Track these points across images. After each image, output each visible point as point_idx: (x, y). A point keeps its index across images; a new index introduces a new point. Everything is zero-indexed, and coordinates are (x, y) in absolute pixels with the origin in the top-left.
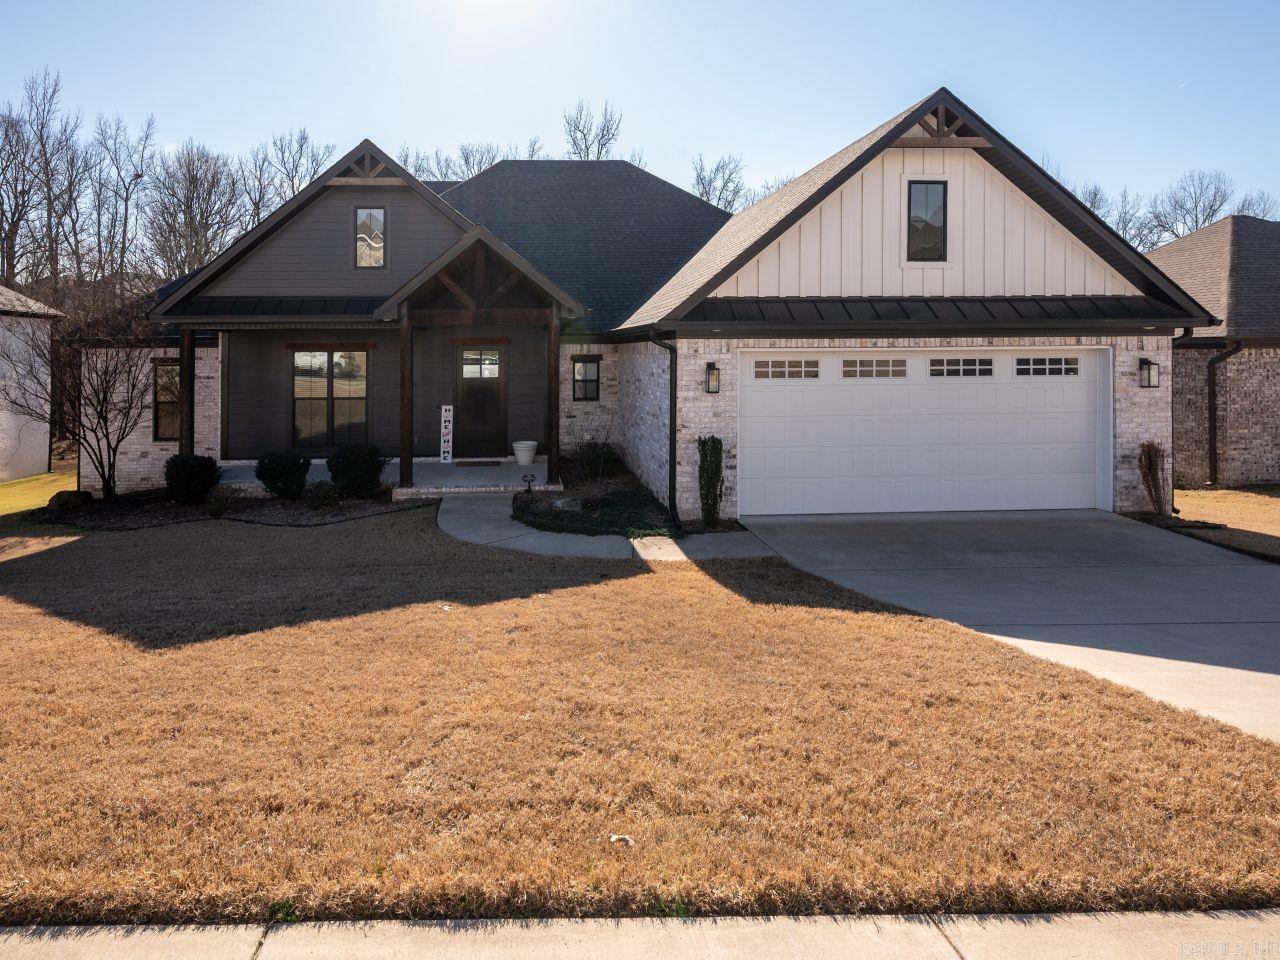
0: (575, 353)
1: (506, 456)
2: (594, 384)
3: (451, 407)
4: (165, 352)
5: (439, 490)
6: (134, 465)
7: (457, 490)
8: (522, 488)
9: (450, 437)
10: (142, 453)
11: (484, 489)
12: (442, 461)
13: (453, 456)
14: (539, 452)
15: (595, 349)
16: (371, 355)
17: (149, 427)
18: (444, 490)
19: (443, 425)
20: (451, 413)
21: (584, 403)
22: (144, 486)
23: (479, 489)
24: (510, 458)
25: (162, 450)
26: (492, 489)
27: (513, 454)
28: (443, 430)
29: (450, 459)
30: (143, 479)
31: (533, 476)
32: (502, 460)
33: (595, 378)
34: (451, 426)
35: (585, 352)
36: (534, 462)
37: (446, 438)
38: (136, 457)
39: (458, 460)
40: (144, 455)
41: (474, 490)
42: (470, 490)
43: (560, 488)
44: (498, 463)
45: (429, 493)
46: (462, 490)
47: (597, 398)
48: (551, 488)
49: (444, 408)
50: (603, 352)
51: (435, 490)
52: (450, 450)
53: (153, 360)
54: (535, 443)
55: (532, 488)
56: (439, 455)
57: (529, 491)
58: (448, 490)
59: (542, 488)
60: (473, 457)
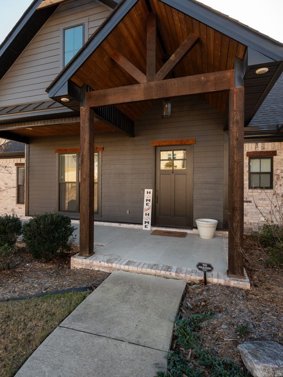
0: (250, 151)
1: (192, 229)
2: (268, 176)
3: (151, 190)
4: (20, 161)
5: (110, 265)
7: (126, 267)
8: (198, 277)
9: (150, 212)
10: (12, 209)
11: (153, 271)
12: (144, 228)
13: (151, 225)
14: (218, 228)
15: (269, 146)
16: (100, 154)
17: (14, 197)
18: (114, 265)
19: (145, 203)
20: (151, 195)
21: (259, 191)
23: (149, 270)
24: (194, 231)
26: (163, 273)
27: (196, 228)
28: (145, 207)
29: (149, 226)
31: (209, 266)
32: (188, 231)
33: (269, 170)
34: (150, 204)
35: (260, 149)
36: (215, 236)
37: (147, 212)
38: (10, 211)
39: (155, 229)
41: (144, 270)
42: (139, 269)
43: (245, 284)
44: (184, 235)
45: (100, 267)
46: (131, 268)
47: (271, 187)
48: (233, 283)
49: (146, 190)
50: (276, 149)
51: (106, 265)
52: (150, 221)
53: (17, 164)
54: (215, 221)
55: (209, 279)
56: (142, 224)
57: (205, 282)
58: (118, 266)
59: (222, 281)
60: (166, 227)
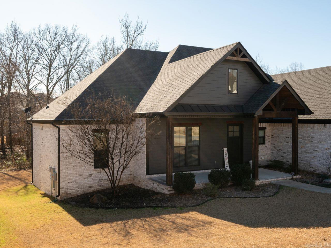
0: (259, 127)
6: (86, 181)
9: (227, 160)
10: (89, 175)
13: (229, 167)
17: (92, 162)
20: (227, 151)
21: (261, 145)
22: (91, 190)
25: (98, 172)
28: (225, 158)
30: (90, 187)
33: (263, 136)
34: (227, 156)
38: (86, 177)
40: (90, 175)
47: (264, 143)
49: (224, 149)
50: (266, 126)
52: (228, 165)
